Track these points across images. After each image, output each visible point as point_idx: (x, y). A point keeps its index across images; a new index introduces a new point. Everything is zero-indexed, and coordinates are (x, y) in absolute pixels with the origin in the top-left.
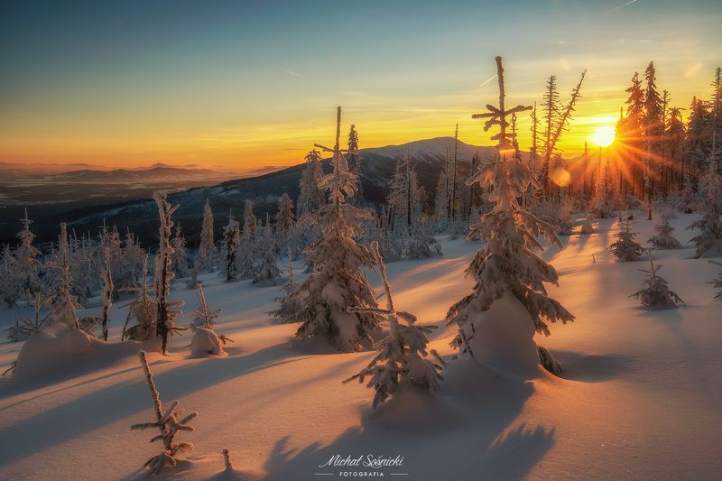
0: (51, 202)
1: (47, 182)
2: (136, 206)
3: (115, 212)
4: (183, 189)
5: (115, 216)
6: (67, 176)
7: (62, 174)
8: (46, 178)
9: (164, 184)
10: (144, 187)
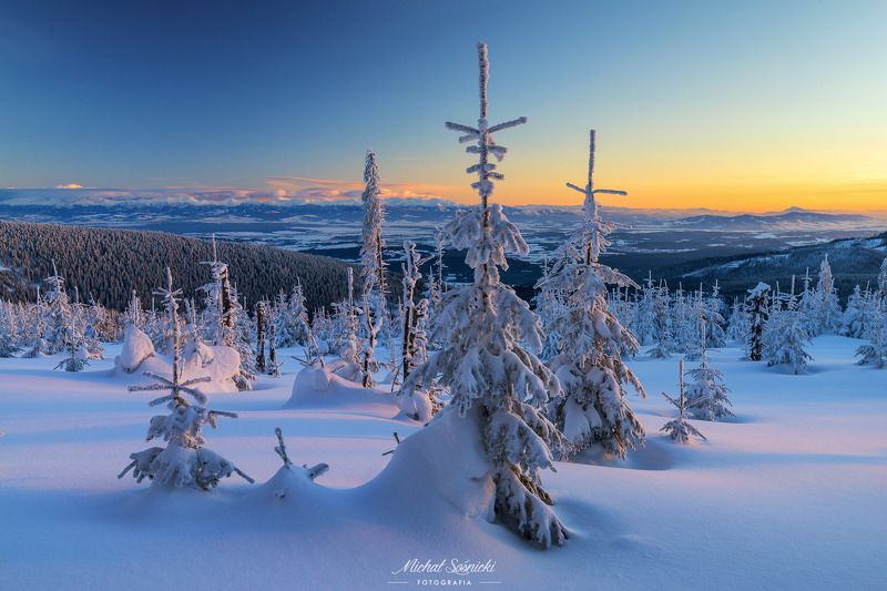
0: (668, 251)
1: (665, 228)
2: (761, 259)
3: (735, 265)
4: (825, 241)
5: (735, 270)
6: (685, 222)
7: (682, 220)
8: (666, 225)
9: (799, 233)
10: (773, 237)
